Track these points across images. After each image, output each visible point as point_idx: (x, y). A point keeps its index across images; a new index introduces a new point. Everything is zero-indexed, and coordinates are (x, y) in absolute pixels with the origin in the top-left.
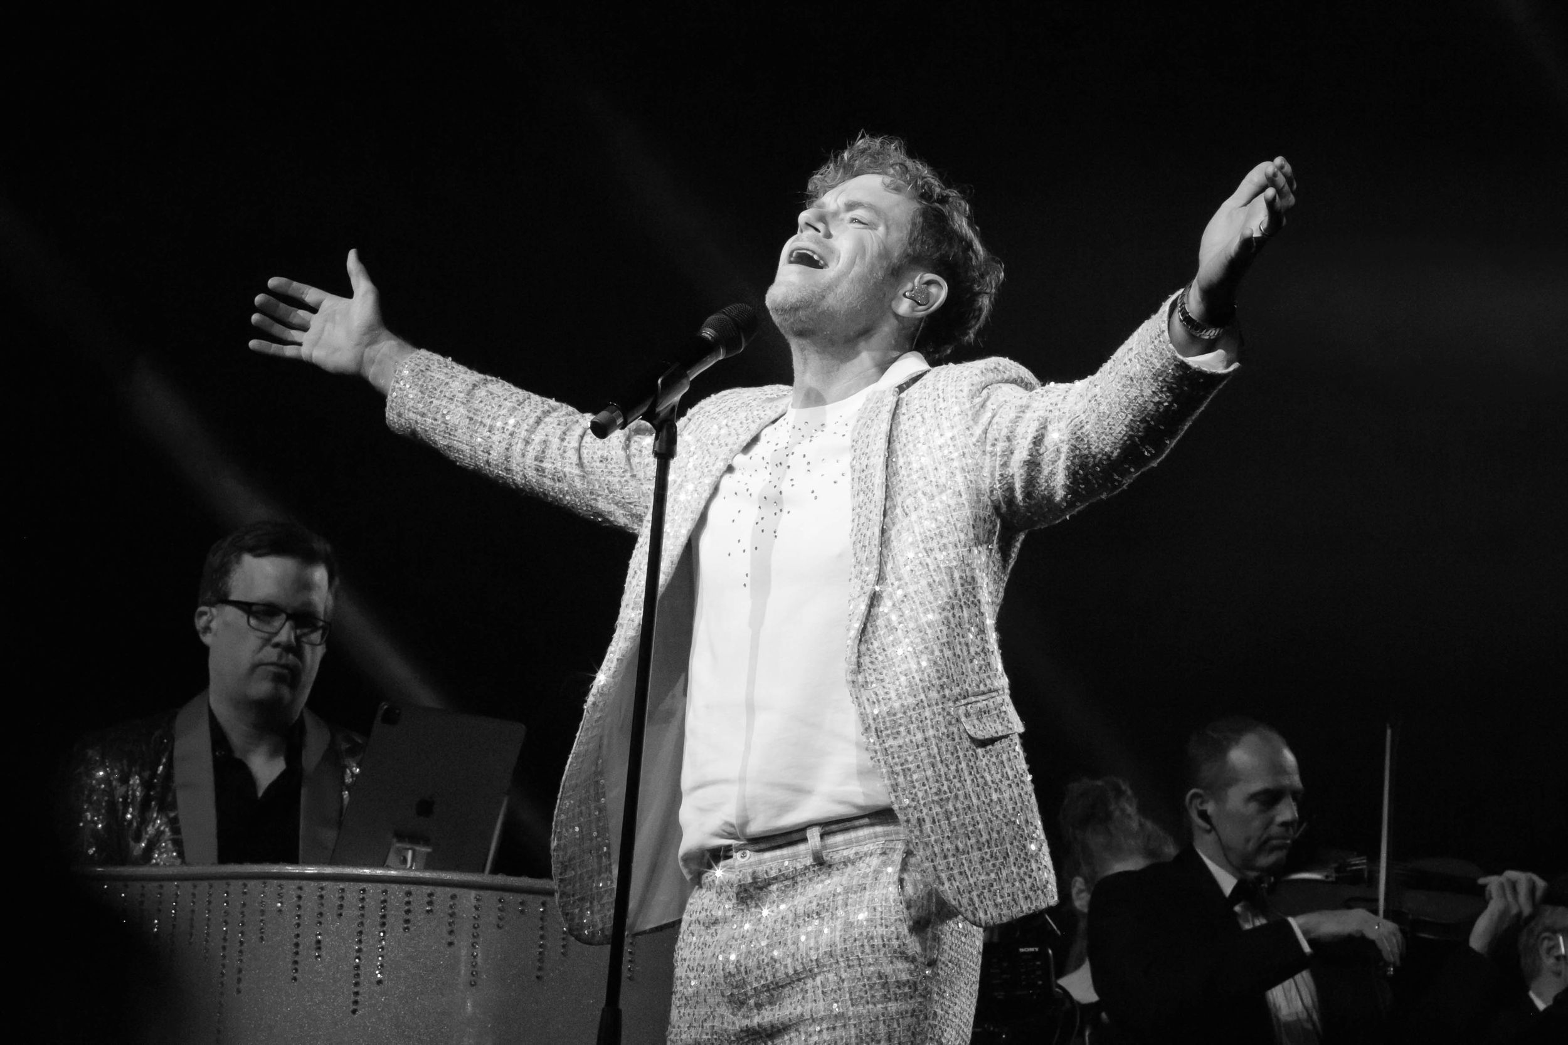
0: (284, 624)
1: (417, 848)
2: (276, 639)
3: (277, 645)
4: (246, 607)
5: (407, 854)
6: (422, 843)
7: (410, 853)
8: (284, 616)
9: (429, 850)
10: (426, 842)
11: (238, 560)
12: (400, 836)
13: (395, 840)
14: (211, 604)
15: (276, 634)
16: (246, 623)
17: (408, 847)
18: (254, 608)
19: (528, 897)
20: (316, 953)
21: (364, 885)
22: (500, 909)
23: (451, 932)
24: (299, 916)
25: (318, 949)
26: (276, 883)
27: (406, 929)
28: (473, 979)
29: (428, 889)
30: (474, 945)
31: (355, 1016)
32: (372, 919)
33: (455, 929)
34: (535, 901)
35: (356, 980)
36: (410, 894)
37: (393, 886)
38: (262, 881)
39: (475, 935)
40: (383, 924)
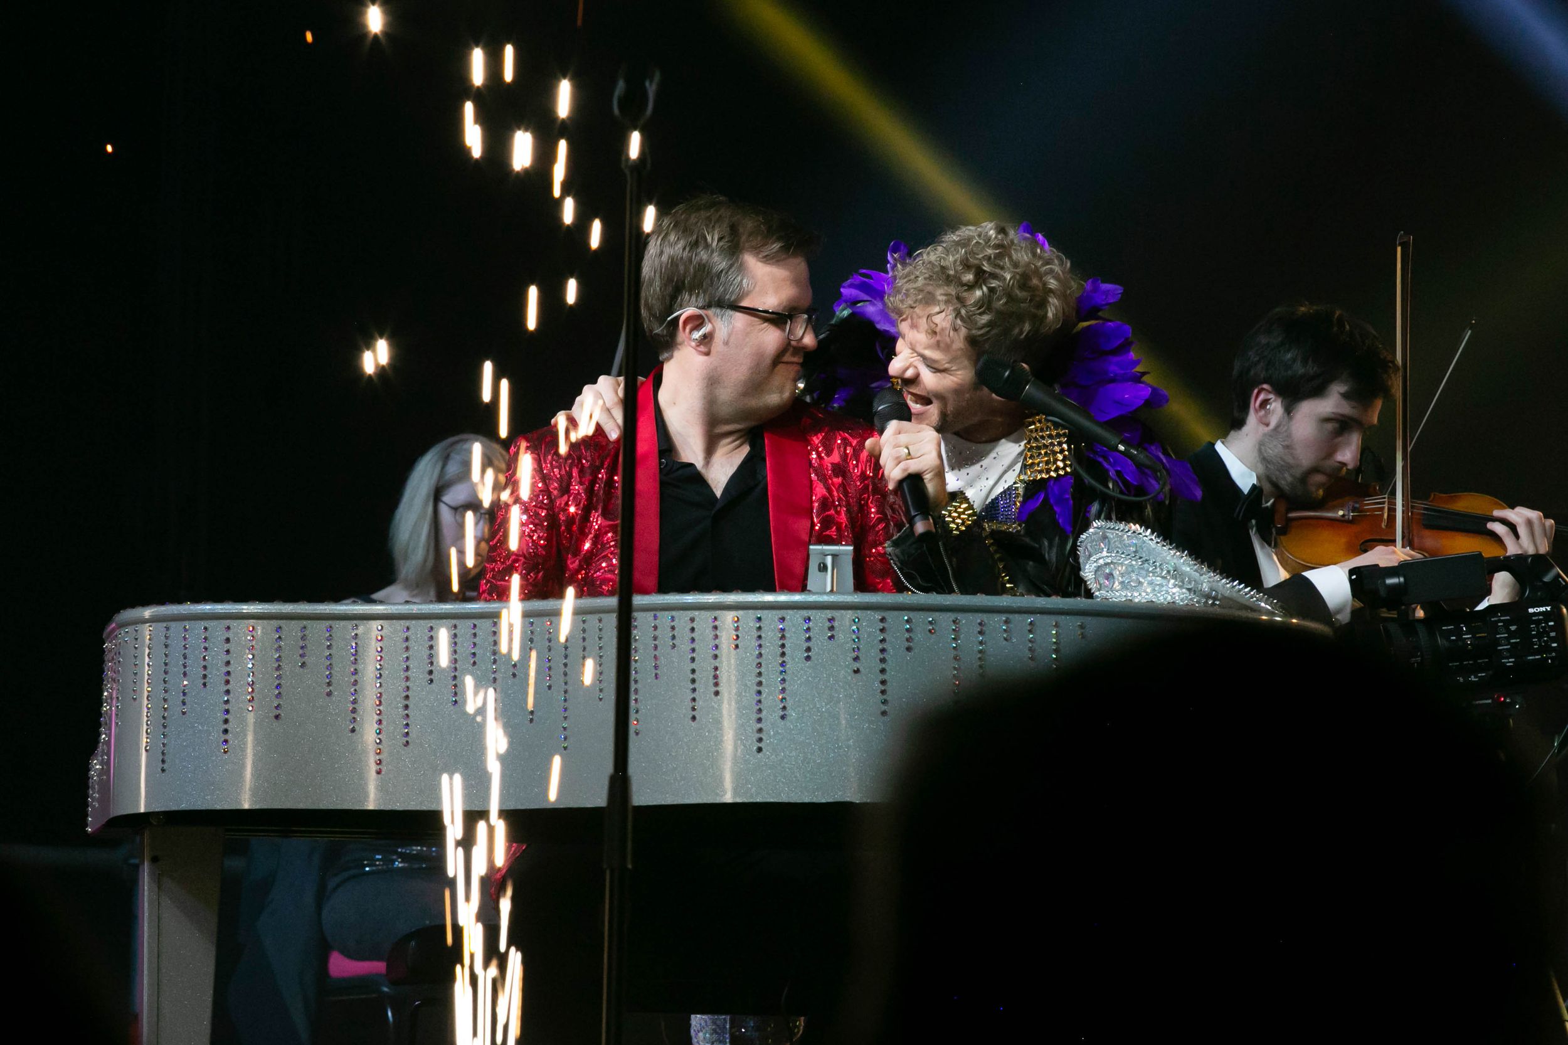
5: (827, 559)
7: (829, 560)
19: (937, 615)
20: (714, 689)
21: (759, 614)
22: (908, 630)
23: (856, 659)
24: (693, 650)
25: (716, 684)
26: (668, 615)
27: (808, 658)
28: (884, 708)
29: (829, 614)
30: (883, 671)
31: (760, 755)
32: (771, 649)
33: (860, 655)
34: (946, 619)
35: (759, 716)
36: (809, 619)
37: (790, 612)
38: (652, 613)
39: (883, 660)
40: (783, 654)
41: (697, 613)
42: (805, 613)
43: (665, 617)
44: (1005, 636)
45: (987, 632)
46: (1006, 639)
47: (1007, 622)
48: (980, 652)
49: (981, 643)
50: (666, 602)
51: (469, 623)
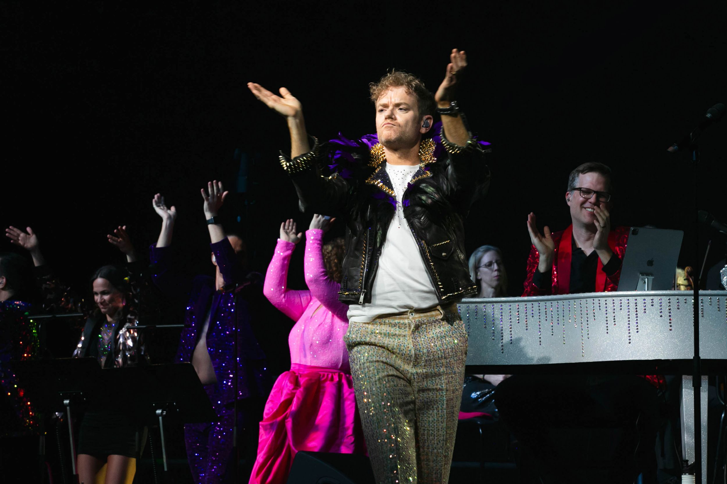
0: (593, 195)
1: (649, 277)
4: (579, 190)
6: (650, 275)
7: (646, 280)
8: (593, 193)
9: (653, 277)
10: (652, 275)
11: (578, 176)
12: (643, 274)
13: (641, 275)
14: (570, 191)
17: (646, 277)
18: (583, 190)
19: (687, 297)
20: (614, 323)
21: (628, 298)
22: (678, 302)
23: (661, 312)
24: (606, 311)
26: (597, 299)
27: (645, 312)
28: (670, 328)
29: (651, 297)
30: (670, 316)
31: (630, 345)
32: (632, 310)
34: (690, 298)
35: (629, 332)
36: (645, 300)
37: (638, 297)
38: (592, 299)
39: (670, 313)
40: (637, 311)
41: (607, 298)
42: (643, 298)
43: (596, 300)
45: (704, 302)
46: (710, 304)
47: (710, 299)
48: (702, 309)
49: (702, 306)
51: (531, 303)
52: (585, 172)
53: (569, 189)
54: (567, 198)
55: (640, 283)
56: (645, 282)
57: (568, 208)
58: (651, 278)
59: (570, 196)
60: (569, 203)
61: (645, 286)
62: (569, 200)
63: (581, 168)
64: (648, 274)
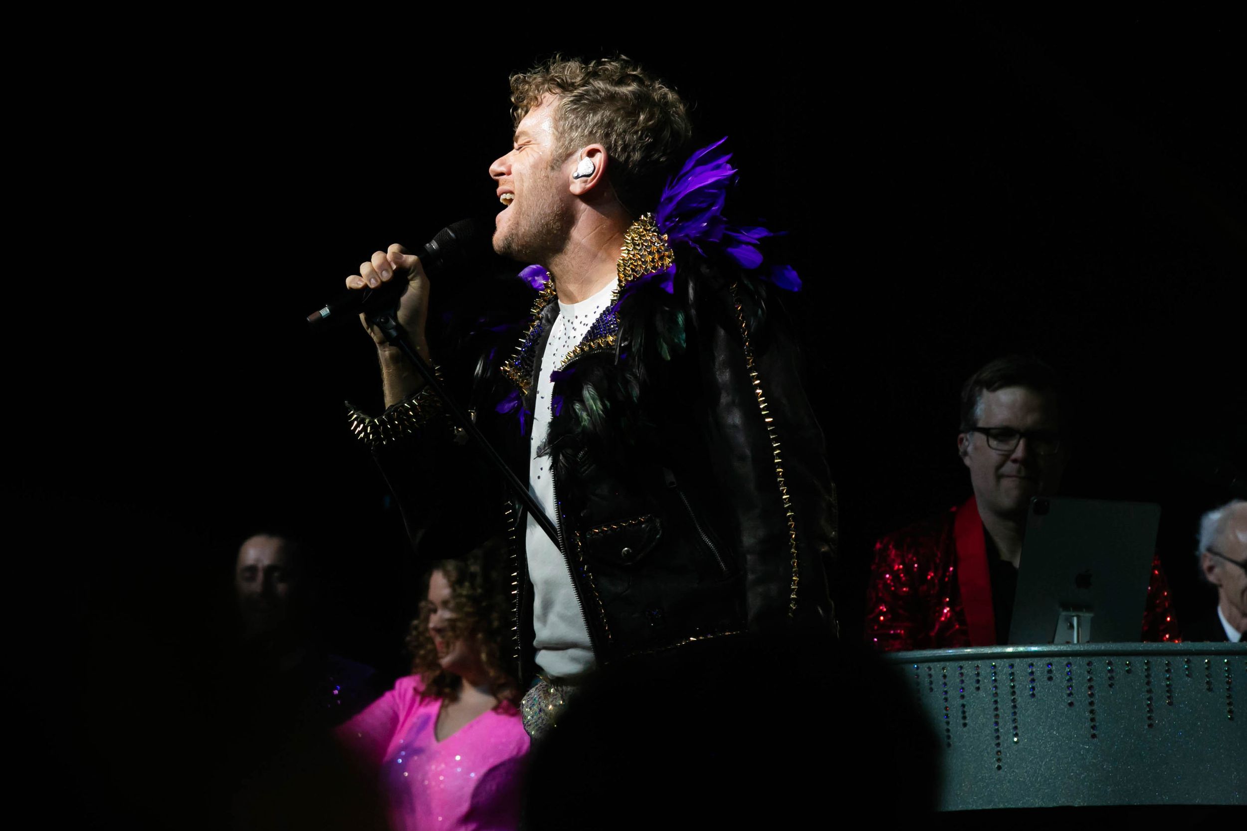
0: (1019, 442)
1: (1081, 614)
2: (1014, 456)
3: (1015, 461)
4: (986, 431)
5: (1073, 620)
6: (1084, 610)
7: (1075, 620)
8: (1018, 436)
9: (1091, 615)
10: (1089, 608)
11: (981, 394)
12: (1066, 606)
13: (1061, 610)
14: (966, 432)
15: (1013, 451)
16: (987, 446)
17: (1073, 614)
18: (993, 431)
19: (1133, 658)
20: (962, 721)
21: (994, 662)
22: (1109, 672)
23: (1070, 695)
24: (946, 693)
25: (964, 718)
26: (926, 666)
27: (1033, 695)
28: (1093, 732)
29: (1047, 660)
30: (1091, 703)
31: (1001, 772)
32: (1004, 690)
33: (1073, 691)
34: (1139, 663)
35: (997, 742)
36: (1032, 666)
37: (1018, 660)
39: (1091, 696)
40: (1014, 693)
41: (947, 663)
42: (1029, 661)
43: (924, 668)
44: (1187, 673)
45: (1173, 671)
46: (1187, 675)
47: (1188, 662)
48: (1168, 686)
49: (1168, 679)
50: (923, 656)
52: (996, 385)
53: (962, 427)
54: (961, 449)
55: (1062, 627)
56: (1072, 626)
57: (966, 471)
58: (1087, 616)
59: (967, 443)
60: (967, 461)
61: (1073, 635)
62: (966, 453)
63: (986, 374)
64: (1078, 607)
